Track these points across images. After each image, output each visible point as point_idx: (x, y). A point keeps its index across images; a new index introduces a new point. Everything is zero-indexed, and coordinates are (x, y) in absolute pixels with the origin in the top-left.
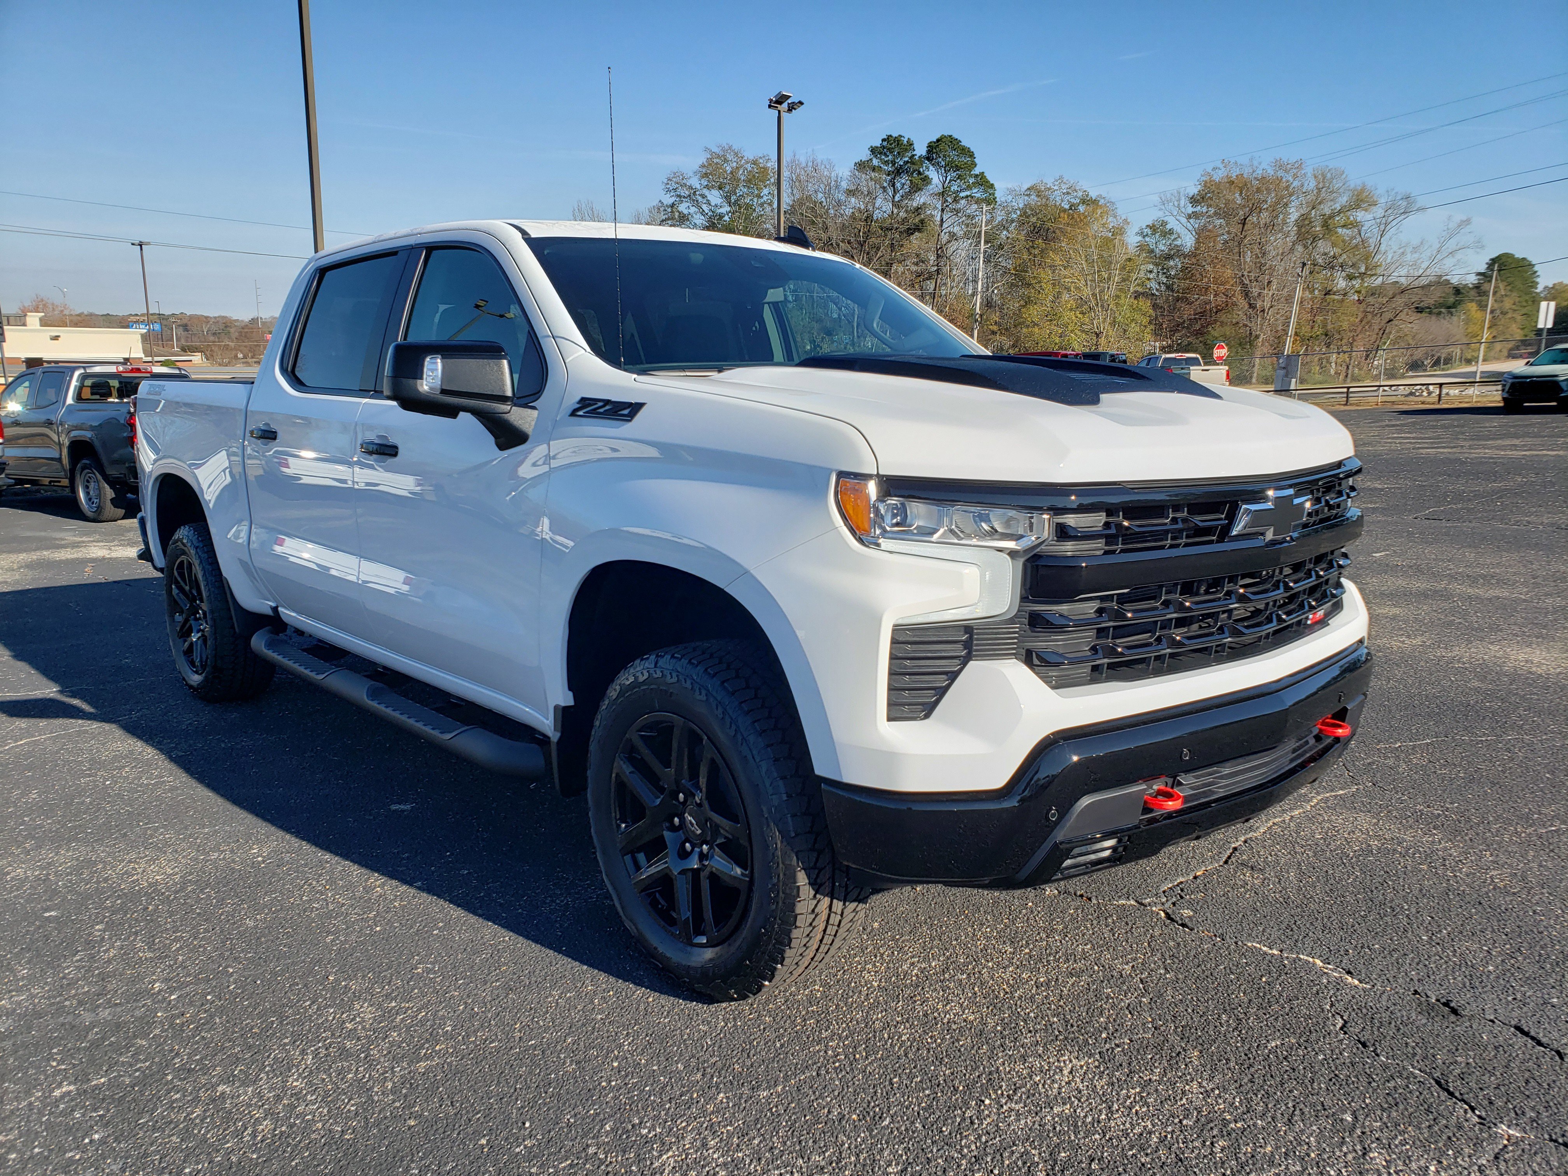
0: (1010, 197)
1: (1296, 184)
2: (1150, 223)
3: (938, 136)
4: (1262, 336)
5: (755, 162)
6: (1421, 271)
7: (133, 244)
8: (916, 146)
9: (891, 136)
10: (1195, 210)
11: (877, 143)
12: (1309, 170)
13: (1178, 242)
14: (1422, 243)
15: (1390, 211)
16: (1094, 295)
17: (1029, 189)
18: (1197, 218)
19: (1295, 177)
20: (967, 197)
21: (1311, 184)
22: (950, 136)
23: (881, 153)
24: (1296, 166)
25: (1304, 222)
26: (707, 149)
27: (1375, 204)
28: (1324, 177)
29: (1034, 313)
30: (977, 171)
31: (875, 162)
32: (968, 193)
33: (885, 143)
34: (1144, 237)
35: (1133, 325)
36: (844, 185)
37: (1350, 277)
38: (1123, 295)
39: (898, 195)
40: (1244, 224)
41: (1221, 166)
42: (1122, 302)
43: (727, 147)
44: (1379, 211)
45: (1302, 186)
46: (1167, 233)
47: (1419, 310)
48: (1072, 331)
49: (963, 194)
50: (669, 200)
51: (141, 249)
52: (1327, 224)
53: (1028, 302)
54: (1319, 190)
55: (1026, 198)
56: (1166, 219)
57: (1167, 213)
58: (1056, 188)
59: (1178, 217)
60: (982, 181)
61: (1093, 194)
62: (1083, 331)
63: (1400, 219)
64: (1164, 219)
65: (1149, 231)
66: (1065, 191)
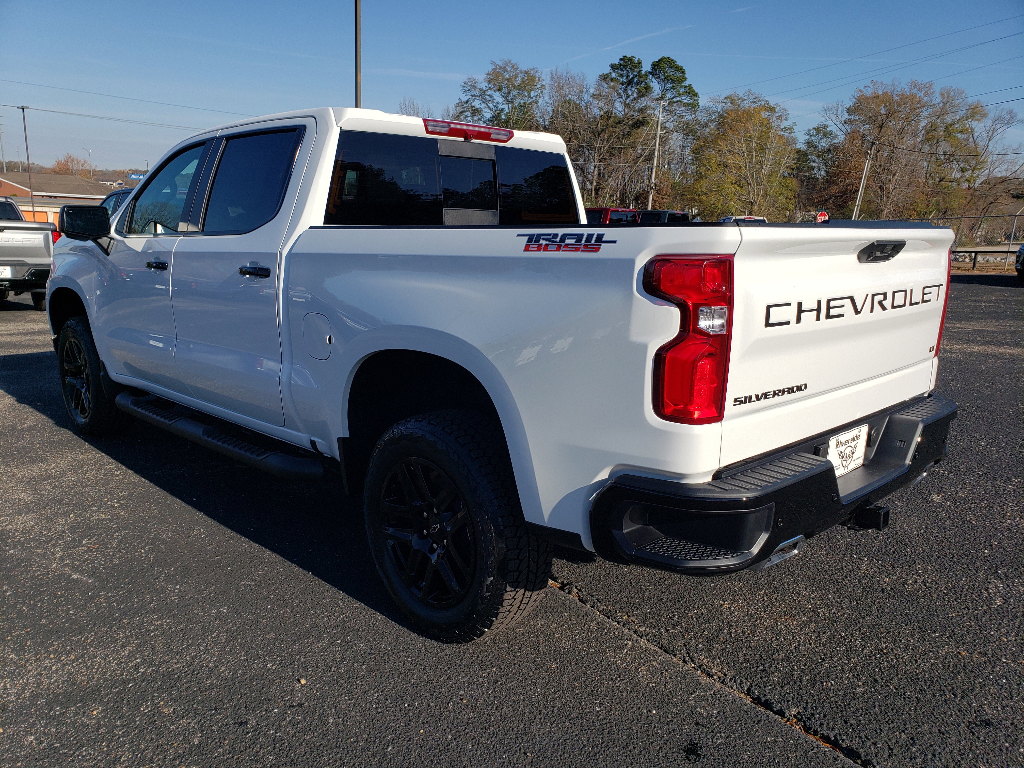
0: (712, 104)
1: (926, 99)
2: (816, 126)
3: (660, 58)
5: (526, 73)
6: (1017, 167)
7: (18, 108)
8: (643, 65)
9: (626, 56)
10: (849, 118)
11: (617, 62)
12: (937, 89)
13: (835, 141)
14: (1020, 147)
15: (997, 122)
16: (752, 173)
17: (725, 98)
18: (850, 124)
19: (926, 94)
20: (677, 102)
21: (937, 99)
22: (669, 58)
23: (618, 69)
24: (927, 86)
25: (932, 128)
26: (493, 63)
27: (985, 115)
28: (948, 94)
30: (687, 83)
31: (614, 75)
32: (678, 99)
33: (622, 62)
34: (810, 136)
35: (781, 198)
36: (592, 91)
37: (963, 170)
38: (775, 175)
39: (629, 99)
40: (882, 128)
41: (871, 85)
42: (773, 179)
43: (507, 61)
44: (988, 122)
45: (931, 100)
46: (827, 134)
47: (1013, 197)
48: (732, 200)
49: (675, 100)
50: (465, 99)
51: (23, 111)
52: (948, 129)
54: (945, 104)
55: (723, 104)
57: (828, 119)
58: (745, 98)
59: (836, 123)
60: (691, 92)
61: (772, 104)
62: (740, 200)
63: (1004, 128)
64: (826, 123)
65: (814, 132)
66: (751, 100)
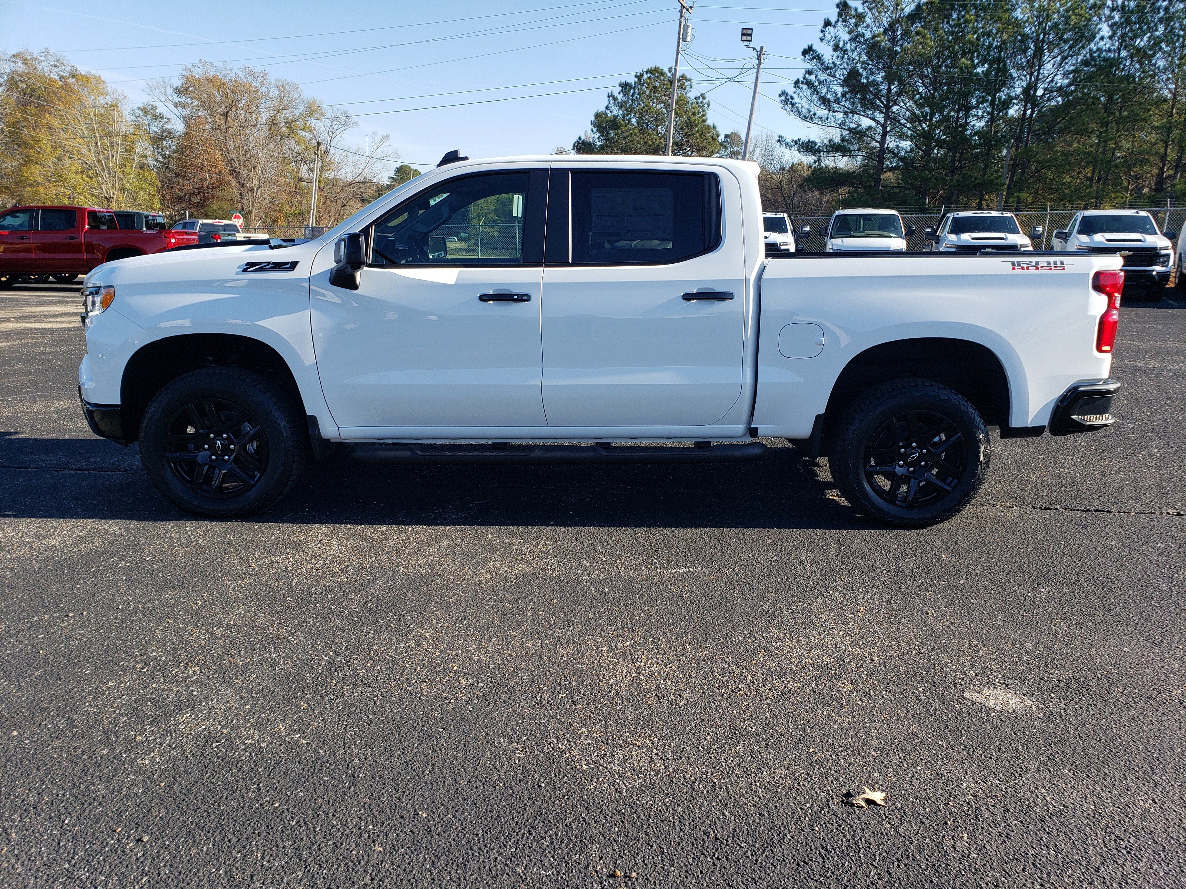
1: (263, 90)
2: (141, 106)
4: (254, 212)
10: (180, 100)
12: (272, 81)
13: (169, 127)
14: (359, 149)
15: (334, 123)
16: (99, 161)
17: (14, 56)
18: (183, 107)
19: (262, 84)
21: (275, 93)
24: (262, 75)
25: (272, 123)
27: (323, 115)
28: (284, 88)
29: (36, 172)
34: (136, 117)
35: (142, 193)
38: (128, 166)
40: (227, 117)
41: (199, 65)
42: (128, 170)
44: (326, 121)
45: (268, 92)
46: (157, 117)
47: (362, 201)
48: (81, 194)
52: (290, 124)
53: (28, 161)
54: (282, 98)
55: (12, 64)
56: (155, 104)
57: (156, 99)
58: (42, 59)
59: (166, 104)
61: (82, 70)
62: (93, 195)
63: (342, 129)
64: (153, 103)
65: (141, 113)
66: (52, 63)
